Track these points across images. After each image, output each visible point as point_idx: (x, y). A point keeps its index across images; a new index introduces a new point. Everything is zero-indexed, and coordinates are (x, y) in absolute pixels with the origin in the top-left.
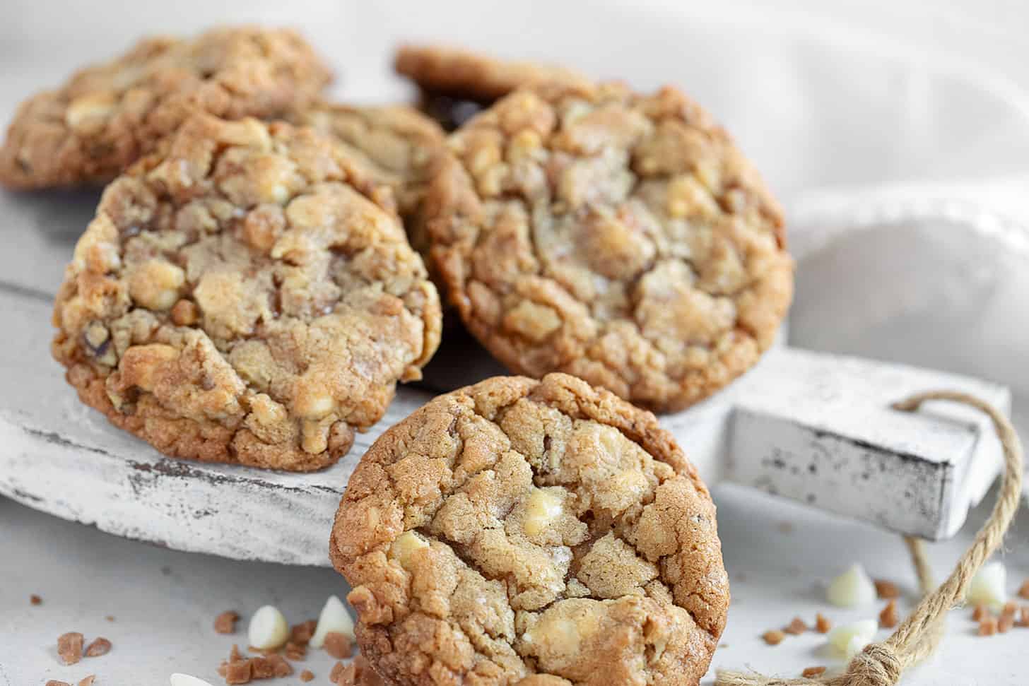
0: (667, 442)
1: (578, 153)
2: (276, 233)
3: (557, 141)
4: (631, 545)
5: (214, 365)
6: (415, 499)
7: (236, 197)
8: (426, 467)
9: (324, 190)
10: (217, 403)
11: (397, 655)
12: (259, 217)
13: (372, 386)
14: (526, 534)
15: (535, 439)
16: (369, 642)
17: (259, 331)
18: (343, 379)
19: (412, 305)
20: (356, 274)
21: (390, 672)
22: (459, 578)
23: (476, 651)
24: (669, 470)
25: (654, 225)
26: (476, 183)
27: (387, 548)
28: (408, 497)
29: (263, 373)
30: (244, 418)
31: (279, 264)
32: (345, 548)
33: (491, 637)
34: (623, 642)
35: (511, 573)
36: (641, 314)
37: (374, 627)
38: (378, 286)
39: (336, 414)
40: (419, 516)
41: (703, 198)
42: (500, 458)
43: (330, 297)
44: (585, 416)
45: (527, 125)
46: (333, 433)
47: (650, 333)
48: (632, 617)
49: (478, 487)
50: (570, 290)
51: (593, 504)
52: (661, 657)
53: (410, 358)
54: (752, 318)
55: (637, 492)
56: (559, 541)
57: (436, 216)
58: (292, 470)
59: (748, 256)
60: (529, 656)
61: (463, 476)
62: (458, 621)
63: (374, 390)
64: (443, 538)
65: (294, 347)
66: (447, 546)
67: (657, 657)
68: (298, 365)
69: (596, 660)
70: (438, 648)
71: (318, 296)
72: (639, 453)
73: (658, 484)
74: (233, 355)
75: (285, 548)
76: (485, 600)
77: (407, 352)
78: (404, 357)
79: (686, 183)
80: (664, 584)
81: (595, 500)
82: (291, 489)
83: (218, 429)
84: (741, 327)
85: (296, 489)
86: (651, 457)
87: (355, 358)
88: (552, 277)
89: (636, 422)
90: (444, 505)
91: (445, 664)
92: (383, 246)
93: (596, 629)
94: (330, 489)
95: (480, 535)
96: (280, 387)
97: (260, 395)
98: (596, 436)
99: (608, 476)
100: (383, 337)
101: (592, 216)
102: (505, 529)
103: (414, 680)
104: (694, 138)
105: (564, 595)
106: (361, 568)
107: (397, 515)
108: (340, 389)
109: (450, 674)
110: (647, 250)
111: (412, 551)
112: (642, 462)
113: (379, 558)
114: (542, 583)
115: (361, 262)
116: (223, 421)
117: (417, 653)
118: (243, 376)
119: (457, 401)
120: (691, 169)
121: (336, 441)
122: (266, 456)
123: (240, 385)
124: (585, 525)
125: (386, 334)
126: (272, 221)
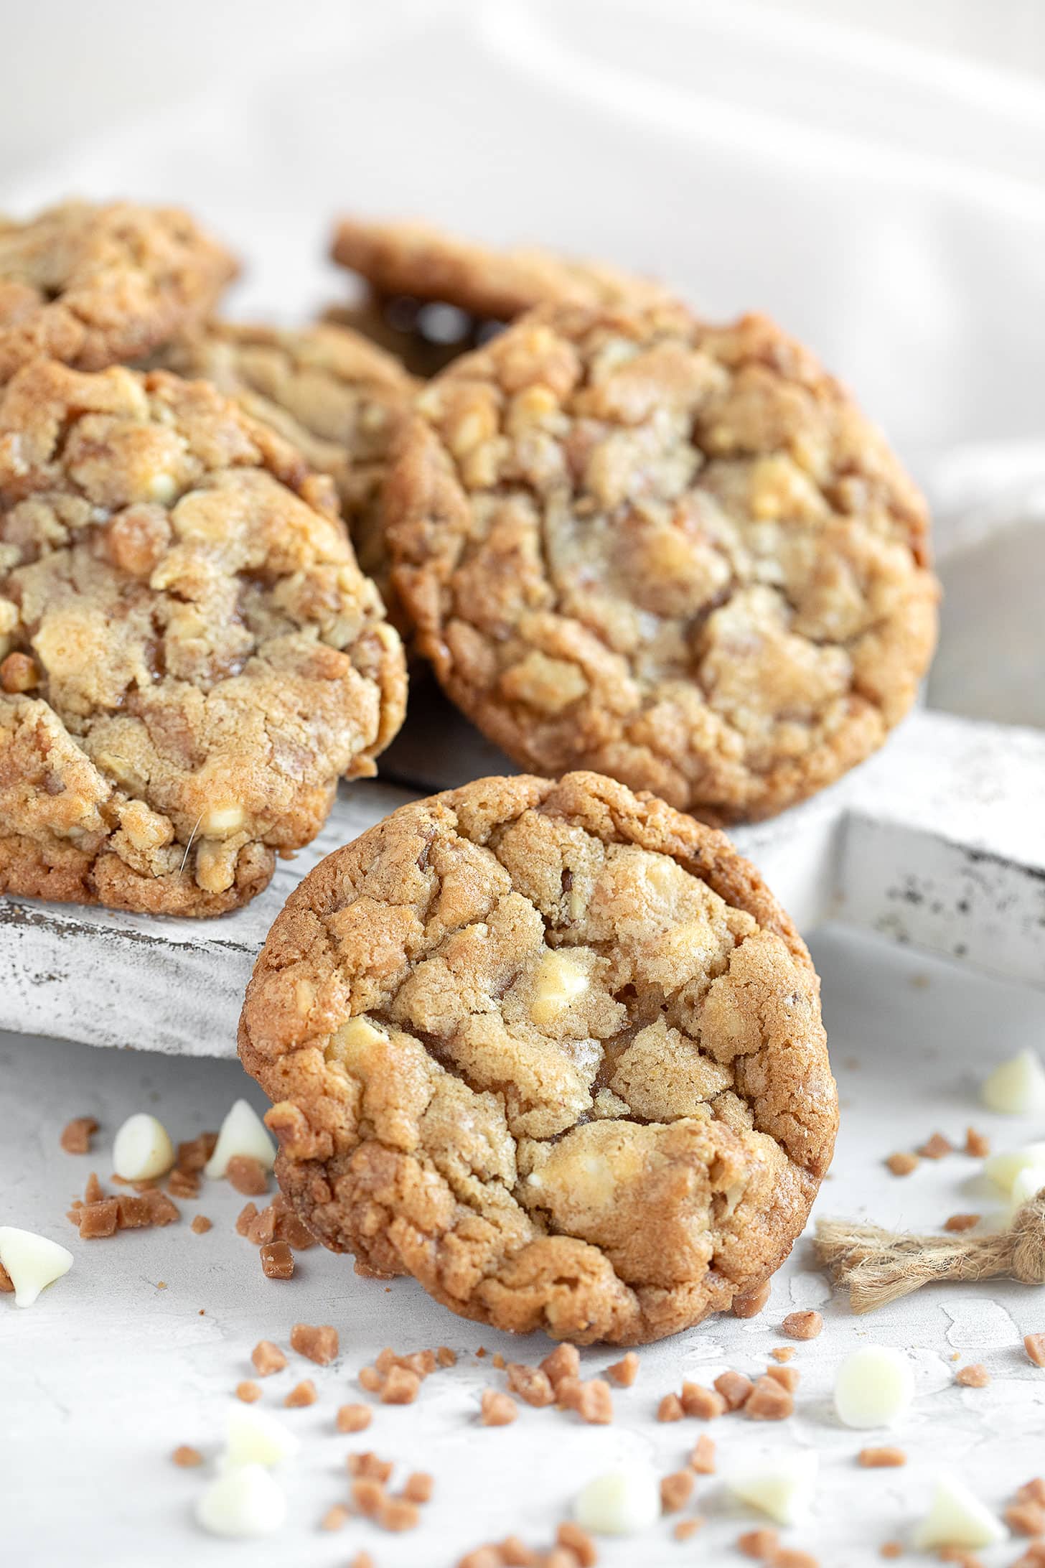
0: (747, 878)
1: (614, 421)
2: (156, 550)
3: (583, 402)
4: (691, 1038)
5: (64, 757)
6: (367, 968)
7: (95, 491)
8: (385, 920)
9: (230, 480)
10: (68, 816)
11: (340, 1206)
12: (131, 523)
13: (302, 789)
14: (533, 1019)
15: (549, 875)
16: (297, 1186)
17: (132, 703)
18: (260, 778)
19: (362, 661)
20: (278, 612)
21: (328, 1230)
22: (434, 1090)
23: (458, 1201)
24: (749, 919)
25: (729, 534)
26: (460, 466)
27: (325, 1043)
28: (357, 965)
29: (138, 768)
30: (109, 836)
31: (161, 598)
32: (263, 1043)
33: (480, 1180)
34: (680, 1190)
35: (510, 1082)
36: (708, 672)
37: (305, 1163)
38: (311, 632)
39: (248, 832)
40: (373, 994)
41: (803, 491)
42: (495, 904)
43: (239, 649)
44: (624, 838)
45: (538, 378)
46: (242, 860)
47: (721, 702)
48: (693, 1153)
49: (462, 950)
50: (602, 636)
51: (635, 975)
52: (735, 1211)
53: (360, 744)
54: (877, 678)
55: (702, 958)
56: (583, 1031)
57: (400, 519)
58: (181, 915)
59: (871, 580)
60: (538, 1208)
61: (440, 933)
62: (431, 1157)
63: (305, 795)
64: (408, 1027)
65: (183, 729)
66: (416, 1040)
67: (729, 1211)
68: (191, 757)
69: (637, 1217)
70: (402, 1198)
71: (221, 648)
72: (705, 897)
73: (732, 944)
74: (92, 739)
75: (168, 1030)
76: (471, 1125)
77: (356, 736)
78: (350, 744)
79: (779, 468)
80: (740, 1097)
81: (639, 969)
82: (179, 945)
83: (69, 853)
84: (860, 690)
85: (187, 945)
86: (724, 902)
87: (277, 747)
88: (573, 615)
89: (700, 848)
90: (410, 977)
91: (411, 1222)
92: (320, 570)
93: (639, 1171)
94: (238, 946)
95: (466, 1024)
96: (163, 790)
97: (133, 802)
98: (641, 871)
99: (659, 932)
100: (319, 712)
101: (636, 519)
102: (502, 1014)
103: (365, 1243)
104: (792, 396)
105: (591, 1116)
106: (286, 1073)
107: (340, 992)
108: (254, 794)
109: (419, 1238)
110: (719, 573)
111: (363, 1047)
112: (710, 909)
113: (313, 1058)
114: (557, 1098)
115: (286, 593)
116: (76, 841)
117: (368, 1204)
118: (108, 773)
119: (431, 816)
120: (786, 445)
121: (247, 873)
122: (143, 895)
123: (102, 788)
124: (623, 1007)
125: (323, 707)
126: (151, 531)
